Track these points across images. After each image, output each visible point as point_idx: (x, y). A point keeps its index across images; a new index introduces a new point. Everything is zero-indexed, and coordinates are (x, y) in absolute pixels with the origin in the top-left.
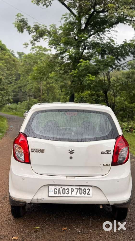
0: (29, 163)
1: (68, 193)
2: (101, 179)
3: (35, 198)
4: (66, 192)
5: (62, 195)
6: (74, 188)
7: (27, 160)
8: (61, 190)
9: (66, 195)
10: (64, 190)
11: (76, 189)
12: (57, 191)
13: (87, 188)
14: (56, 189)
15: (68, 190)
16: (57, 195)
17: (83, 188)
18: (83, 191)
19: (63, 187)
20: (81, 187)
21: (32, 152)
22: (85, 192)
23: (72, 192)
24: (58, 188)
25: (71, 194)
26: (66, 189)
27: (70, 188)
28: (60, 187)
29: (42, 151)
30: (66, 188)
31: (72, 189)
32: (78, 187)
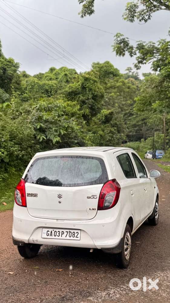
0: (26, 206)
1: (59, 235)
2: (87, 223)
3: (31, 238)
4: (57, 234)
5: (53, 237)
6: (65, 231)
7: (24, 204)
8: (53, 232)
9: (57, 237)
10: (55, 232)
11: (66, 232)
12: (50, 233)
13: (76, 231)
14: (49, 232)
15: (59, 233)
16: (49, 237)
17: (72, 231)
18: (72, 235)
19: (55, 230)
20: (71, 231)
21: (28, 196)
22: (74, 235)
23: (62, 234)
24: (50, 230)
25: (62, 236)
26: (57, 232)
27: (61, 230)
28: (52, 230)
29: (35, 195)
30: (57, 230)
31: (62, 232)
32: (68, 231)
